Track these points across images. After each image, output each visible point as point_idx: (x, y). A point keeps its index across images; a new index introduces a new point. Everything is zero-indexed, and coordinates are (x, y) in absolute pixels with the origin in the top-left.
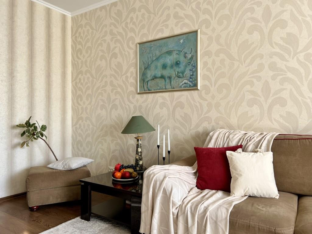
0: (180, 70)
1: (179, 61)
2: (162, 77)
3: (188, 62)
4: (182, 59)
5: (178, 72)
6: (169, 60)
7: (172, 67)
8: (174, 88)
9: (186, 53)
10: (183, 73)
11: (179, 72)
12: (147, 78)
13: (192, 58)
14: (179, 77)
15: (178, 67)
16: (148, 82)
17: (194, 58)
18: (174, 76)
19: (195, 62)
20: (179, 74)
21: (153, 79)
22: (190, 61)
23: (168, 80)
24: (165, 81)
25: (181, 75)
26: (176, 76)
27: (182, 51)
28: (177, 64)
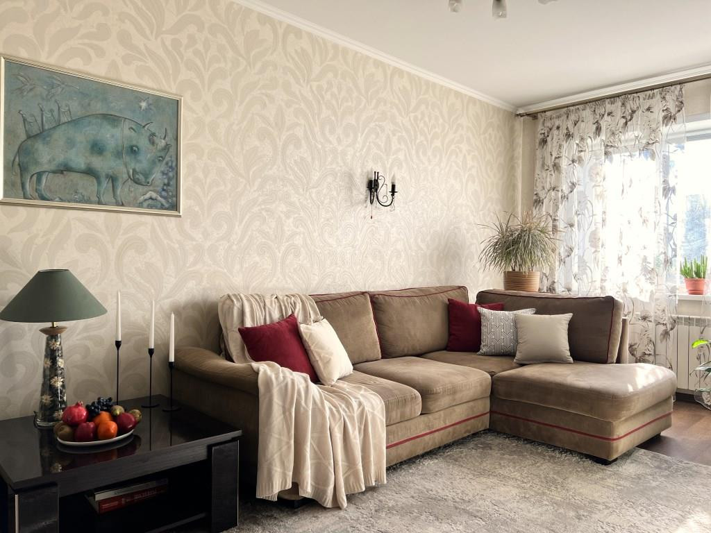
0: (138, 167)
1: (137, 147)
2: (90, 172)
3: (159, 154)
4: (143, 143)
5: (134, 170)
6: (112, 136)
7: (118, 154)
8: (123, 205)
9: (153, 135)
10: (146, 176)
11: (137, 170)
12: (36, 163)
13: (167, 148)
14: (137, 182)
15: (135, 158)
16: (40, 175)
17: (172, 150)
18: (125, 176)
19: (174, 159)
20: (137, 176)
21: (62, 172)
22: (162, 154)
23: (106, 184)
24: (99, 183)
25: (141, 177)
26: (129, 177)
27: (144, 127)
28: (133, 151)
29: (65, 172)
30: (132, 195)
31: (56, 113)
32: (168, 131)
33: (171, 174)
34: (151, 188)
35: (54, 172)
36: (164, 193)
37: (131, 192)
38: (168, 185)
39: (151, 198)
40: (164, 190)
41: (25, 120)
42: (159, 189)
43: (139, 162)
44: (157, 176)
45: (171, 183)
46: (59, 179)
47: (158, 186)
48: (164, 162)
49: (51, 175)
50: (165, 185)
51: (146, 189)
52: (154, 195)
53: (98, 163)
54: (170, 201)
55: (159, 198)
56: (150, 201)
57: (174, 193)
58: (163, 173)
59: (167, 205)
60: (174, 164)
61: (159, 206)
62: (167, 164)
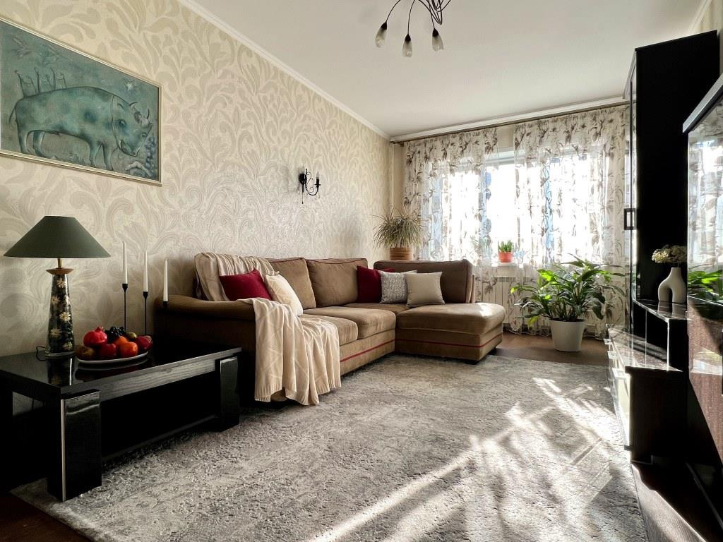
0: (126, 139)
1: (124, 121)
2: (83, 137)
3: (143, 130)
4: (130, 119)
5: (122, 141)
6: (104, 109)
7: (108, 125)
8: (112, 170)
9: (138, 113)
10: (133, 148)
11: (125, 141)
12: (33, 121)
13: (149, 126)
14: (125, 152)
15: (123, 131)
16: (37, 133)
17: (154, 128)
18: (115, 145)
19: (155, 136)
20: (125, 147)
21: (57, 133)
22: (146, 131)
23: (97, 149)
24: (92, 148)
25: (128, 149)
26: (118, 146)
27: (130, 105)
28: (121, 124)
29: (61, 134)
30: (121, 162)
31: (51, 78)
32: (151, 113)
33: (153, 149)
34: (137, 159)
35: (51, 132)
36: (147, 165)
37: (120, 160)
38: (151, 158)
39: (137, 167)
40: (147, 162)
41: (21, 80)
42: (144, 160)
43: (126, 134)
44: (142, 149)
45: (153, 156)
46: (55, 140)
47: (142, 158)
48: (148, 137)
49: (47, 135)
50: (148, 157)
51: (132, 158)
52: (140, 165)
53: (89, 129)
54: (153, 171)
55: (143, 168)
56: (136, 170)
57: (156, 166)
58: (147, 147)
59: (150, 175)
60: (155, 142)
61: (143, 175)
62: (150, 139)
